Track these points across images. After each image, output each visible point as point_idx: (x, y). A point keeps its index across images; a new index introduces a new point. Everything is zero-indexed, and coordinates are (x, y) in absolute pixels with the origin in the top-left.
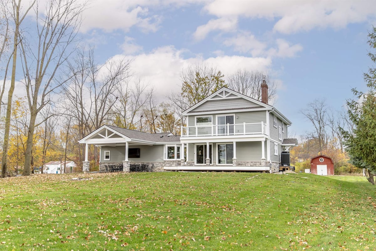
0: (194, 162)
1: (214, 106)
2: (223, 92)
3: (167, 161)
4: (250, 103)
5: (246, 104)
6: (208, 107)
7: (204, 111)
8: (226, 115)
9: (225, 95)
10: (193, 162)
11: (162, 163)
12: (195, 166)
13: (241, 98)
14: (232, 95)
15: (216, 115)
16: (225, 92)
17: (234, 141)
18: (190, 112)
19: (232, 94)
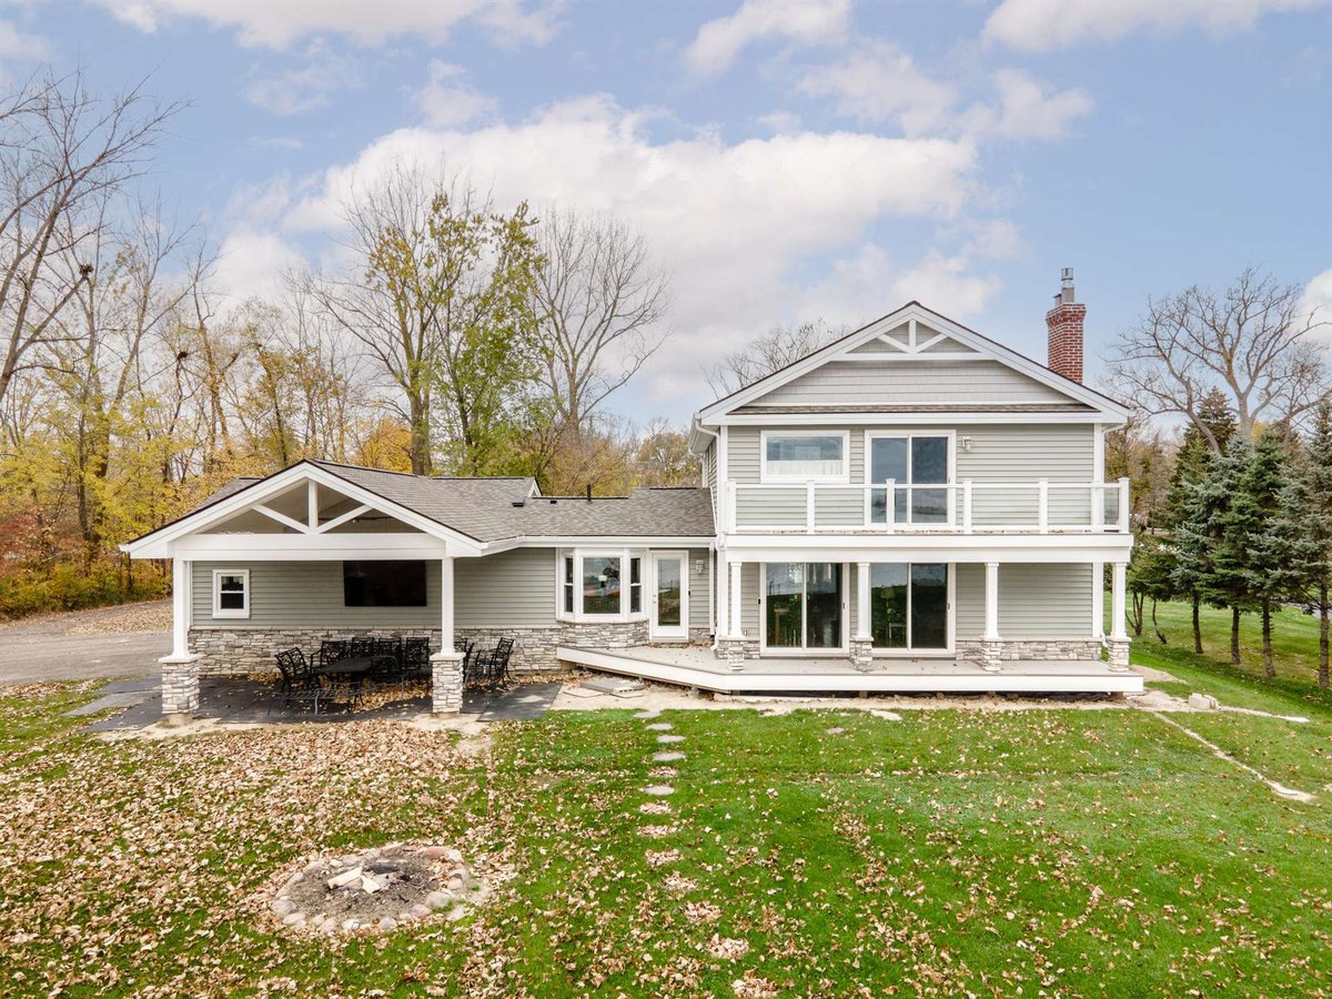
0: (757, 642)
1: (856, 389)
2: (906, 325)
3: (583, 625)
4: (1032, 388)
5: (1011, 388)
6: (829, 390)
7: (811, 411)
8: (910, 434)
9: (918, 343)
10: (750, 642)
11: (548, 633)
12: (762, 658)
13: (994, 365)
14: (950, 343)
15: (867, 432)
16: (919, 325)
17: (992, 561)
18: (743, 409)
19: (949, 338)
